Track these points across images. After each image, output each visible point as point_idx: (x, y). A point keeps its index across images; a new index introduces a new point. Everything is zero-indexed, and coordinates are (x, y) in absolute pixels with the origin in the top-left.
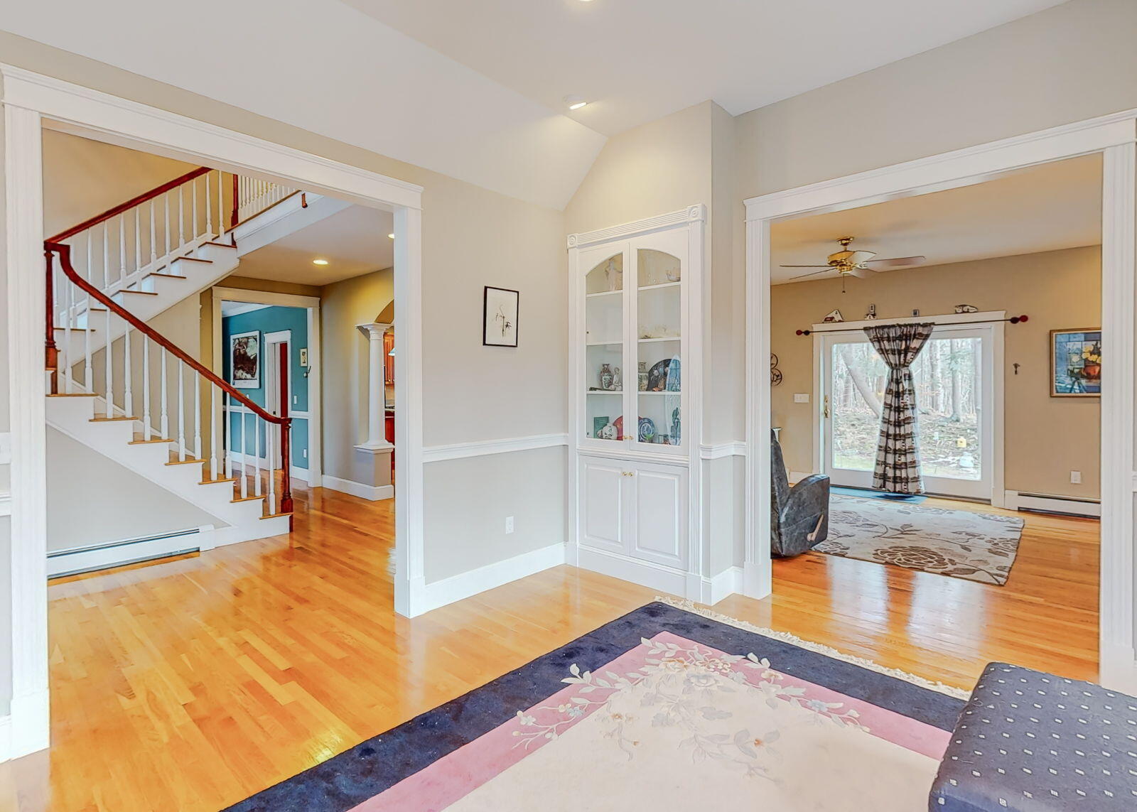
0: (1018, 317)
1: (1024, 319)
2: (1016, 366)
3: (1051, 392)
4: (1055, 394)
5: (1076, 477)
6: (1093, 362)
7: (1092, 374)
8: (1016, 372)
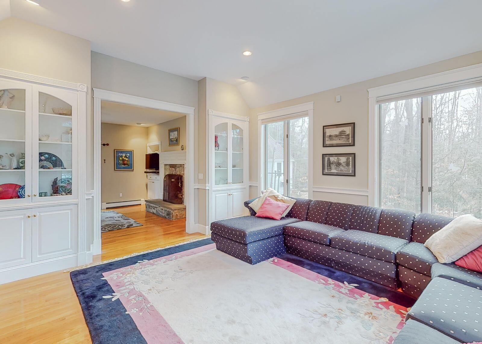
0: (106, 144)
1: (108, 145)
2: (105, 160)
3: (115, 169)
4: (116, 169)
5: (121, 195)
6: (125, 160)
7: (125, 163)
8: (105, 162)
